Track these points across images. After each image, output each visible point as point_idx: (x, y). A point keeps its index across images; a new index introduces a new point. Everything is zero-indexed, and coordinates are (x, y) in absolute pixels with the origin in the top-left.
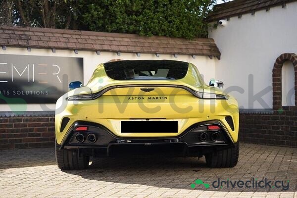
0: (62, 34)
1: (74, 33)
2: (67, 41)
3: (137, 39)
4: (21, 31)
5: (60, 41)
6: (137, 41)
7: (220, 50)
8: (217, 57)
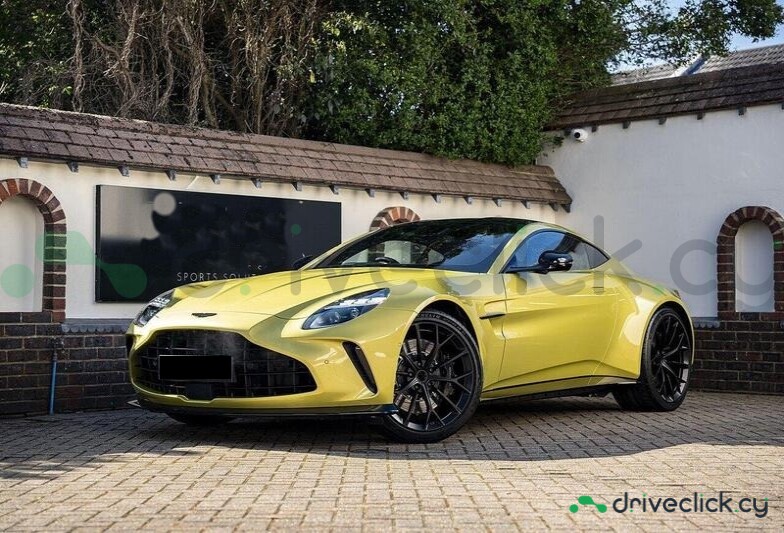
0: (304, 150)
1: (322, 147)
2: (317, 166)
3: (429, 163)
4: (236, 142)
5: (307, 167)
6: (429, 168)
7: (568, 192)
8: (563, 206)
